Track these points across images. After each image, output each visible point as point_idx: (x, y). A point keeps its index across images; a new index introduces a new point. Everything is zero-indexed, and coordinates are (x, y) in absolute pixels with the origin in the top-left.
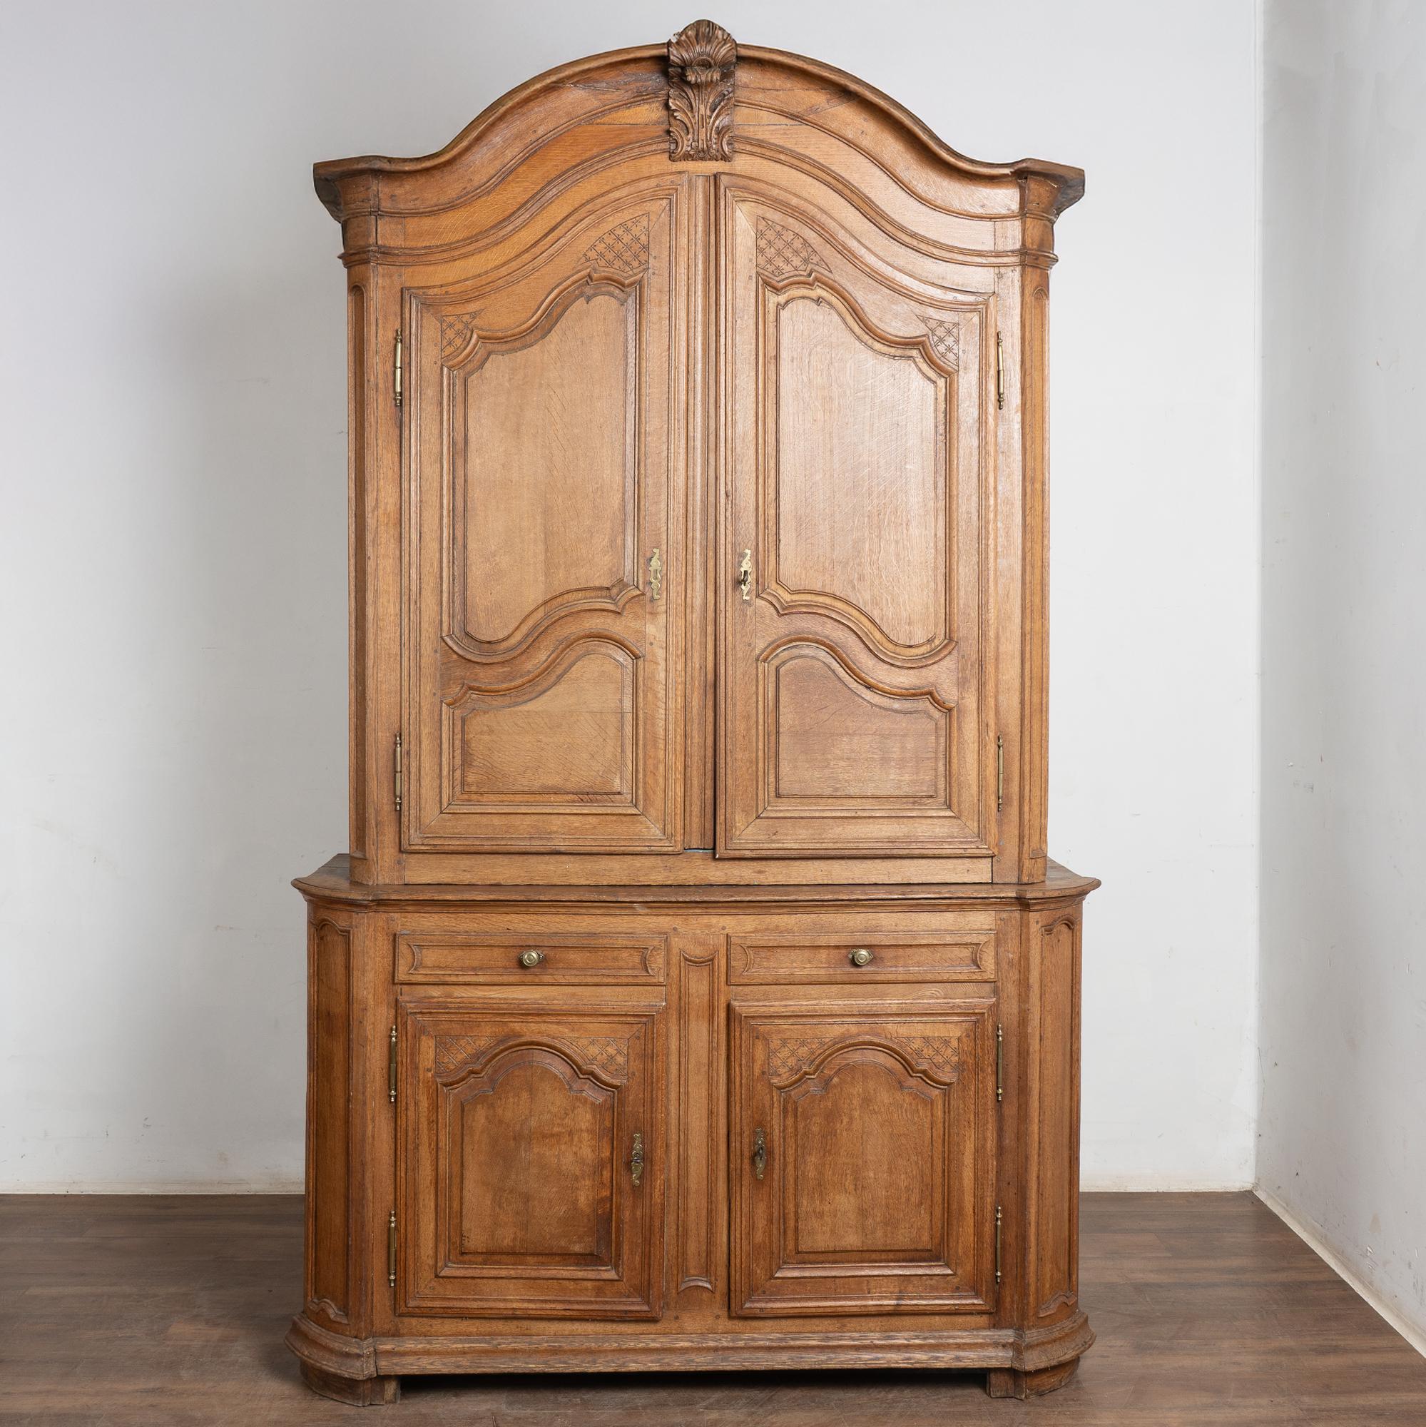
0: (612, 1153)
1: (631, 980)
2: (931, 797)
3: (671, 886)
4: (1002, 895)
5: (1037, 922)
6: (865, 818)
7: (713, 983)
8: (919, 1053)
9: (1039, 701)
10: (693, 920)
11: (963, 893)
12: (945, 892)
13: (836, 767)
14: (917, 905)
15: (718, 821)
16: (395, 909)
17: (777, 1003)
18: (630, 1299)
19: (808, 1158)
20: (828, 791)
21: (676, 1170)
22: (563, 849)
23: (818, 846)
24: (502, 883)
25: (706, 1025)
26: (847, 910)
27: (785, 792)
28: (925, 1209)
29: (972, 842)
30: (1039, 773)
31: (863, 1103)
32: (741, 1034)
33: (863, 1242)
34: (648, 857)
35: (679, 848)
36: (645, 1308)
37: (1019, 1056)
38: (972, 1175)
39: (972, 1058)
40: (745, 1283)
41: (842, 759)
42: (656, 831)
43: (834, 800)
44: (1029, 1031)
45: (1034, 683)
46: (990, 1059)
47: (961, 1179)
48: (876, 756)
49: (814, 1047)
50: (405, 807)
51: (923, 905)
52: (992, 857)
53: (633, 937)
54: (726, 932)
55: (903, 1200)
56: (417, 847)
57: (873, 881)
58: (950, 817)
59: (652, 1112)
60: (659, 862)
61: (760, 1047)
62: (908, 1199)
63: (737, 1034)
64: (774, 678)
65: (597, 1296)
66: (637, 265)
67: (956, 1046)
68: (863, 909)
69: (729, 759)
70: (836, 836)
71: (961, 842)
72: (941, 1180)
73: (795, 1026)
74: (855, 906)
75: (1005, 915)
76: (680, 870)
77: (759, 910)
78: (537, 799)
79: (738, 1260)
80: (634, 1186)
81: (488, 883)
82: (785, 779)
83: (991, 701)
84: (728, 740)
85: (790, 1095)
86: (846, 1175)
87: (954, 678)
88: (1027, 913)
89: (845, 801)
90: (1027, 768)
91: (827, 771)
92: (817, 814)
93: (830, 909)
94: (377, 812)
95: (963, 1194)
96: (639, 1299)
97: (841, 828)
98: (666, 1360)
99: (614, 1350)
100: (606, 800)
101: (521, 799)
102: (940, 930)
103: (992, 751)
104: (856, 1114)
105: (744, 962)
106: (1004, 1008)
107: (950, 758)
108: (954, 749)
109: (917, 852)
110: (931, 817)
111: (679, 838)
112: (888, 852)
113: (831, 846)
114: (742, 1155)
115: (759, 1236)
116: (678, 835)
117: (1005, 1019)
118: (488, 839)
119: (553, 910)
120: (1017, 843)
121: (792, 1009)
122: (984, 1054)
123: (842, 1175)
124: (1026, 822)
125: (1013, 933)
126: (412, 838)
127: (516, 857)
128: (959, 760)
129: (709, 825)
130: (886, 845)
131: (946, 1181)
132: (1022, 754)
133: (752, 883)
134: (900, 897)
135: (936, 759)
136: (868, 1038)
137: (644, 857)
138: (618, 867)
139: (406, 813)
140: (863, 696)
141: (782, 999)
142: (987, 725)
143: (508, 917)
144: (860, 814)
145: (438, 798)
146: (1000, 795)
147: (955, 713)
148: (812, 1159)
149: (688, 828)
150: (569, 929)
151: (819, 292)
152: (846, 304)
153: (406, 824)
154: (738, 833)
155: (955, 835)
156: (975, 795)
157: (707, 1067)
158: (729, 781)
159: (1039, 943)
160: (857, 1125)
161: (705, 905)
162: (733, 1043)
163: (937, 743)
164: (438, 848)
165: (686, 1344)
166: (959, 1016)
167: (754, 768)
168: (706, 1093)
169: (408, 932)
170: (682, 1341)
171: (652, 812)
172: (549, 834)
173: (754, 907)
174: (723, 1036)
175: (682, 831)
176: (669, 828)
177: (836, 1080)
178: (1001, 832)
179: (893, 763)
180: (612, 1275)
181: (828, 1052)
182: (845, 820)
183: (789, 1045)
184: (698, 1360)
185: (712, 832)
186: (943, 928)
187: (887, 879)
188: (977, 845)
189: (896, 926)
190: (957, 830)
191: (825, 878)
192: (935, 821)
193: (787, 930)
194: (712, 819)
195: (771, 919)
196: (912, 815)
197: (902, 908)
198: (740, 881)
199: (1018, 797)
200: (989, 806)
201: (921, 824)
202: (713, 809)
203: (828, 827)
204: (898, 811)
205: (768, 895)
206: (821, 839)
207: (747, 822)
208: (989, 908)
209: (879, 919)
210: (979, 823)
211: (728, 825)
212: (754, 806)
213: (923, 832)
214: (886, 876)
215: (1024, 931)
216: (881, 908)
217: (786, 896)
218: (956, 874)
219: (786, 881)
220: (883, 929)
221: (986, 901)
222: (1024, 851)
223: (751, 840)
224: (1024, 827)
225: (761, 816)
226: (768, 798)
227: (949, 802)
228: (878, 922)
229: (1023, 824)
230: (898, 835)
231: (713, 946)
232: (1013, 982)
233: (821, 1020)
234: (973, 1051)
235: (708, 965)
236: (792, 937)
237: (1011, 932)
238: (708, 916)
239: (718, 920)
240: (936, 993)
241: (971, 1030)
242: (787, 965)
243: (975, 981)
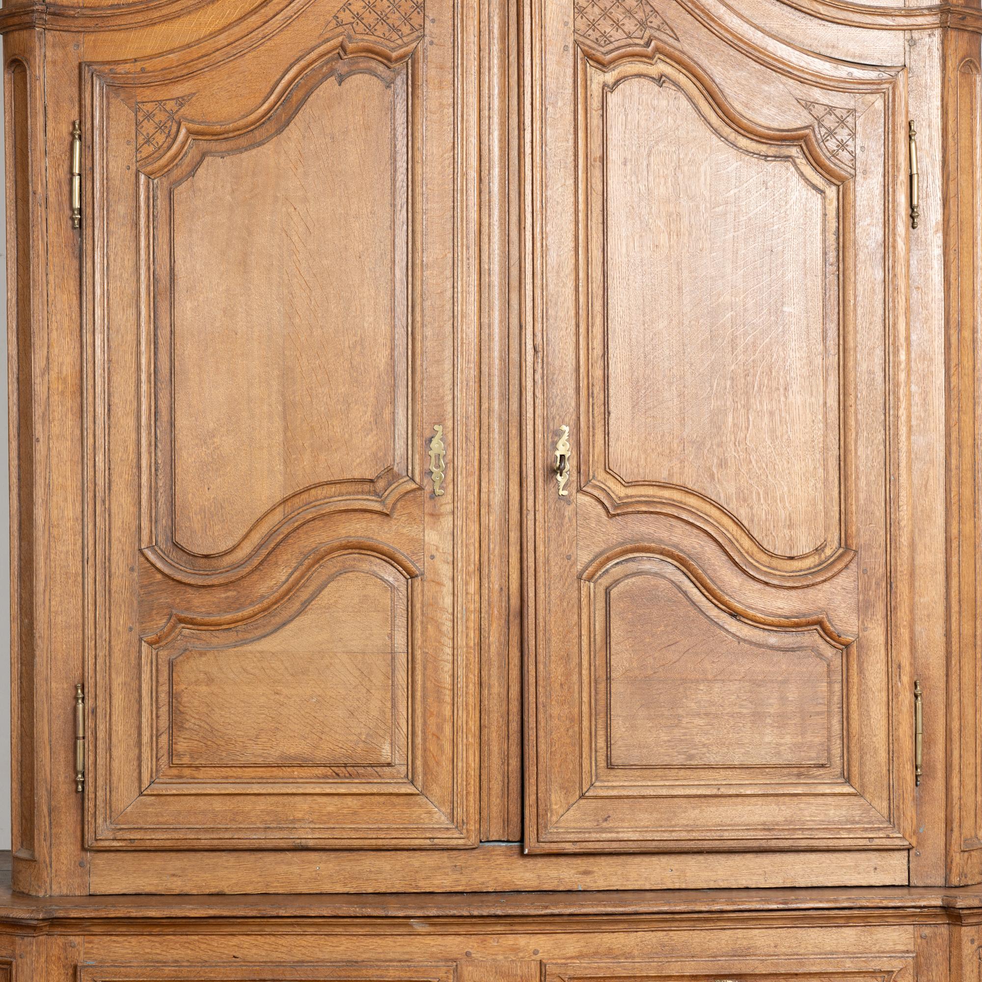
2: (823, 766)
3: (462, 893)
4: (923, 904)
5: (972, 941)
6: (730, 796)
9: (971, 632)
10: (492, 941)
11: (869, 900)
12: (844, 899)
13: (689, 725)
14: (805, 918)
15: (527, 803)
16: (75, 931)
20: (680, 759)
22: (311, 843)
23: (666, 836)
24: (227, 891)
26: (708, 925)
27: (619, 762)
29: (880, 829)
30: (972, 732)
34: (430, 853)
35: (473, 840)
41: (698, 715)
42: (440, 817)
43: (689, 772)
45: (965, 606)
48: (745, 711)
50: (90, 788)
51: (812, 918)
52: (909, 850)
53: (409, 966)
54: (538, 957)
56: (107, 843)
57: (743, 883)
58: (849, 794)
60: (446, 860)
64: (603, 604)
66: (408, 32)
68: (729, 925)
69: (541, 716)
70: (691, 822)
71: (865, 830)
74: (718, 920)
75: (927, 931)
76: (476, 870)
78: (275, 774)
81: (207, 891)
82: (620, 743)
83: (904, 633)
84: (540, 689)
87: (853, 602)
88: (957, 928)
89: (702, 773)
90: (955, 725)
91: (677, 733)
92: (664, 792)
93: (684, 924)
94: (51, 794)
97: (697, 811)
100: (371, 775)
101: (253, 775)
102: (836, 952)
103: (907, 702)
107: (848, 712)
108: (854, 699)
109: (804, 843)
110: (823, 795)
111: (473, 826)
112: (764, 844)
113: (684, 835)
116: (472, 822)
118: (206, 830)
119: (298, 930)
120: (943, 830)
124: (955, 800)
125: (939, 957)
126: (99, 831)
127: (246, 855)
128: (860, 715)
129: (515, 809)
130: (760, 834)
132: (948, 706)
133: (575, 888)
134: (781, 906)
135: (829, 714)
137: (424, 853)
138: (388, 867)
139: (92, 796)
140: (726, 627)
142: (899, 667)
143: (235, 940)
144: (724, 791)
145: (136, 774)
146: (919, 762)
147: (854, 650)
149: (485, 813)
150: (320, 955)
151: (662, 67)
152: (698, 84)
153: (92, 810)
154: (554, 819)
155: (857, 819)
156: (883, 764)
158: (542, 747)
159: (976, 971)
161: (509, 921)
163: (831, 692)
164: (136, 843)
167: (577, 729)
169: (93, 963)
171: (436, 789)
172: (293, 822)
173: (578, 922)
175: (477, 817)
176: (459, 813)
178: (920, 815)
179: (769, 721)
182: (703, 800)
185: (519, 817)
186: (841, 950)
187: (763, 881)
188: (888, 832)
189: (776, 947)
190: (859, 812)
191: (676, 880)
192: (830, 799)
193: (624, 954)
194: (519, 800)
195: (601, 939)
196: (796, 792)
197: (784, 921)
198: (558, 886)
199: (944, 766)
200: (904, 779)
201: (809, 804)
202: (519, 786)
203: (680, 810)
204: (777, 787)
205: (597, 905)
206: (670, 826)
207: (568, 803)
208: (905, 921)
209: (752, 938)
210: (890, 803)
211: (540, 808)
212: (577, 780)
213: (811, 816)
214: (762, 877)
215: (955, 952)
216: (755, 922)
217: (621, 907)
218: (859, 873)
219: (622, 885)
220: (758, 952)
221: (901, 911)
222: (953, 842)
223: (574, 828)
224: (952, 807)
225: (587, 794)
226: (596, 770)
227: (849, 774)
228: (751, 942)
229: (952, 803)
230: (777, 819)
231: (521, 977)
236: (631, 964)
237: (936, 954)
238: (514, 935)
239: (528, 941)
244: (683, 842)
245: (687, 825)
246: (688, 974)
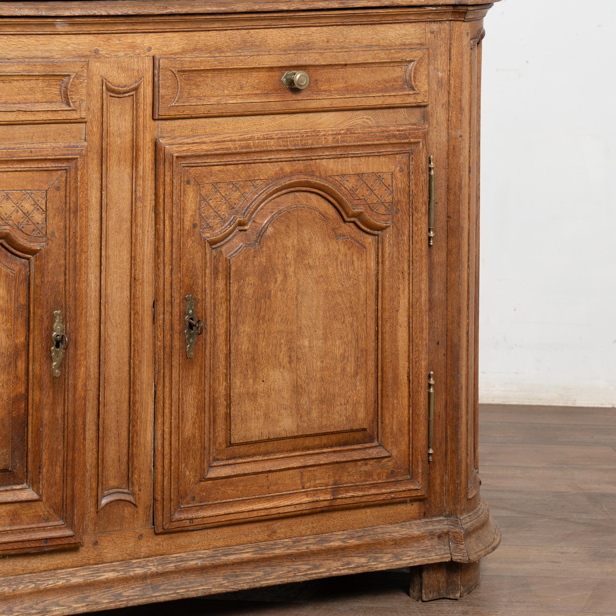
0: (27, 338)
1: (50, 116)
5: (467, 35)
7: (137, 118)
8: (352, 192)
10: (115, 40)
18: (51, 524)
19: (242, 328)
21: (96, 355)
25: (128, 170)
28: (361, 380)
31: (298, 256)
32: (171, 180)
33: (298, 426)
36: (69, 532)
37: (449, 192)
38: (406, 335)
39: (406, 196)
40: (174, 489)
44: (462, 160)
47: (395, 341)
53: (52, 62)
54: (153, 52)
55: (339, 370)
59: (75, 281)
61: (191, 194)
62: (344, 369)
63: (168, 179)
65: (12, 523)
67: (390, 183)
72: (374, 344)
73: (228, 167)
75: (435, 27)
79: (167, 461)
80: (54, 378)
85: (221, 252)
86: (280, 345)
95: (398, 359)
96: (61, 522)
98: (92, 598)
99: (30, 594)
104: (291, 270)
105: (174, 91)
114: (172, 328)
115: (189, 429)
117: (435, 150)
122: (418, 191)
123: (276, 346)
125: (442, 48)
131: (380, 344)
136: (302, 178)
148: (246, 329)
157: (129, 224)
159: (469, 59)
160: (292, 282)
161: (133, 21)
162: (161, 190)
165: (111, 575)
166: (394, 147)
168: (128, 256)
170: (105, 572)
177: (270, 230)
180: (28, 494)
181: (263, 197)
183: (221, 190)
184: (126, 594)
186: (374, 43)
189: (328, 42)
193: (217, 50)
209: (309, 35)
220: (316, 47)
221: (422, 10)
231: (138, 71)
232: (443, 105)
233: (255, 158)
234: (407, 188)
235: (133, 95)
236: (225, 58)
237: (440, 46)
238: (132, 34)
239: (143, 39)
240: (368, 121)
241: (405, 164)
242: (220, 92)
243: (409, 105)
246: (267, 66)
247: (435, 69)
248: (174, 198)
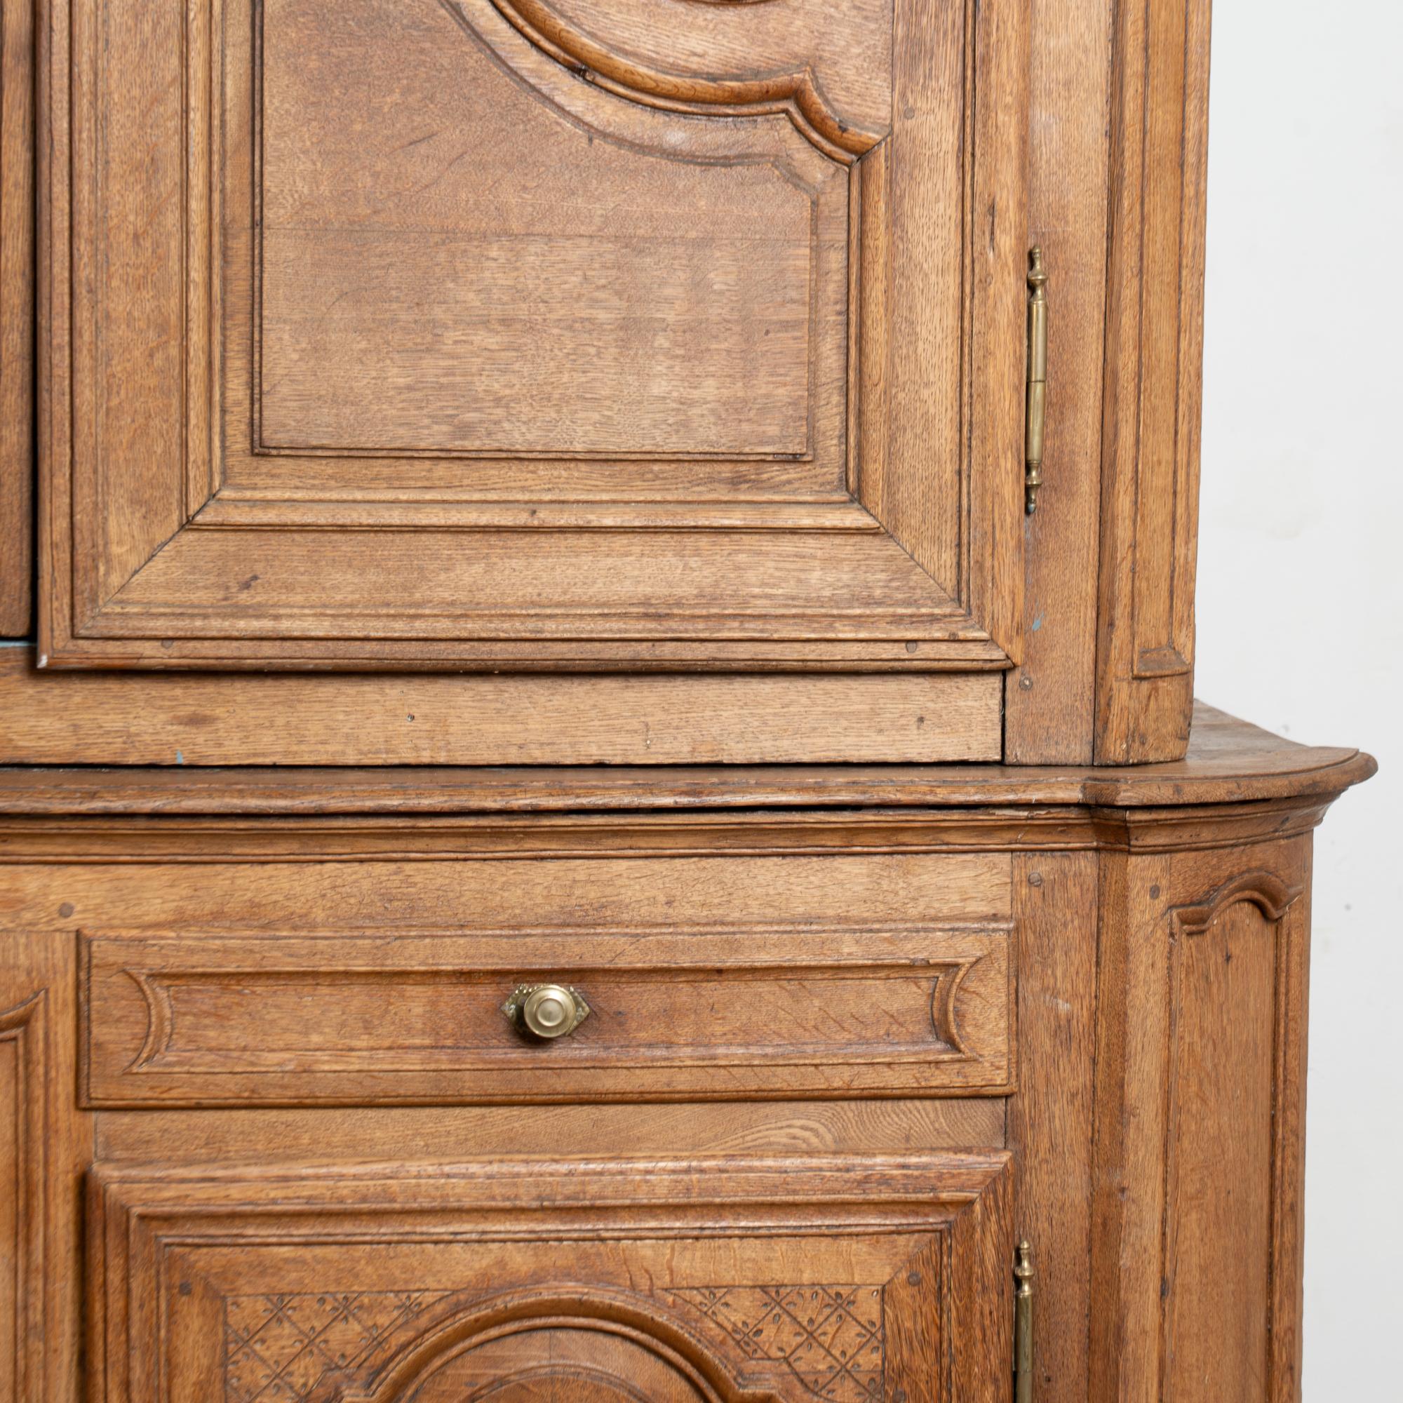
2: (795, 459)
4: (1035, 796)
5: (1155, 892)
7: (29, 1100)
8: (746, 1339)
9: (1172, 129)
12: (840, 788)
13: (461, 349)
15: (45, 538)
17: (254, 1171)
20: (435, 436)
23: (399, 628)
26: (503, 848)
27: (282, 438)
29: (933, 619)
30: (1168, 382)
32: (126, 1279)
37: (1089, 1350)
39: (931, 1355)
41: (485, 323)
43: (458, 469)
44: (1126, 1260)
45: (1158, 63)
46: (993, 1357)
48: (602, 316)
49: (383, 1320)
51: (761, 831)
52: (1004, 673)
54: (73, 922)
57: (593, 753)
58: (860, 531)
61: (196, 1324)
63: (115, 1278)
64: (245, 31)
67: (875, 1316)
68: (554, 847)
69: (83, 315)
70: (462, 596)
71: (897, 620)
73: (318, 1251)
74: (528, 834)
75: (1043, 867)
77: (190, 846)
82: (284, 390)
83: (1007, 125)
84: (83, 247)
87: (879, 41)
88: (1119, 858)
89: (492, 471)
90: (1127, 362)
91: (431, 366)
92: (395, 517)
93: (440, 844)
97: (478, 568)
102: (819, 919)
103: (1008, 300)
105: (138, 1030)
106: (1039, 1184)
107: (861, 324)
108: (876, 291)
109: (744, 652)
110: (794, 531)
112: (644, 652)
113: (444, 627)
117: (1043, 1225)
120: (1091, 626)
121: (307, 1189)
122: (969, 1344)
124: (1122, 550)
125: (1072, 931)
128: (892, 330)
129: (14, 552)
132: (1110, 313)
133: (168, 759)
134: (684, 800)
135: (814, 327)
136: (570, 1290)
140: (559, 99)
141: (271, 1159)
142: (992, 209)
144: (546, 517)
146: (1035, 453)
147: (879, 164)
155: (878, 593)
156: (946, 456)
158: (86, 396)
159: (1161, 964)
162: (98, 1307)
163: (818, 270)
166: (885, 1214)
167: (174, 351)
173: (174, 836)
174: (65, 1289)
178: (1033, 585)
179: (662, 341)
181: (432, 1339)
182: (493, 539)
183: (296, 1316)
185: (25, 576)
186: (830, 912)
187: (641, 748)
188: (953, 628)
189: (669, 903)
190: (883, 576)
191: (423, 743)
192: (810, 544)
193: (287, 919)
194: (26, 532)
195: (233, 879)
196: (727, 522)
197: (690, 840)
198: (124, 752)
199: (1096, 465)
200: (996, 494)
201: (760, 553)
202: (26, 495)
203: (436, 565)
204: (680, 509)
205: (222, 793)
206: (410, 606)
207: (151, 542)
208: (992, 842)
209: (610, 883)
210: (959, 555)
211: (80, 549)
212: (175, 484)
213: (763, 584)
214: (638, 739)
215: (1110, 919)
216: (618, 842)
217: (284, 796)
218: (880, 731)
219: (286, 753)
220: (625, 917)
221: (981, 816)
222: (1114, 654)
223: (167, 605)
224: (1114, 568)
225: (199, 519)
226: (224, 458)
227: (859, 480)
228: (608, 891)
229: (1113, 558)
230: (679, 592)
231: (29, 973)
232: (1074, 1095)
233: (407, 1228)
234: (934, 1331)
235: (15, 1039)
236: (308, 943)
237: (1065, 925)
238: (10, 868)
239: (46, 881)
240: (807, 1134)
241: (927, 1261)
242: (291, 1038)
243: (942, 1092)
244: (442, 645)
245: (452, 603)
246: (450, 968)
247: (1044, 989)
248: (134, 1332)
